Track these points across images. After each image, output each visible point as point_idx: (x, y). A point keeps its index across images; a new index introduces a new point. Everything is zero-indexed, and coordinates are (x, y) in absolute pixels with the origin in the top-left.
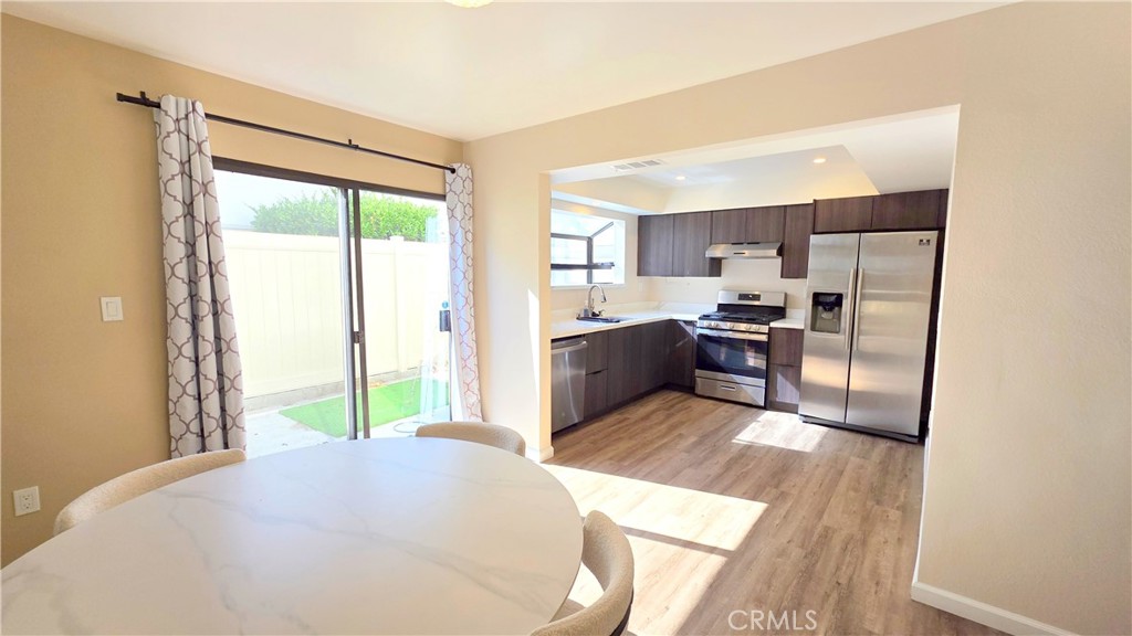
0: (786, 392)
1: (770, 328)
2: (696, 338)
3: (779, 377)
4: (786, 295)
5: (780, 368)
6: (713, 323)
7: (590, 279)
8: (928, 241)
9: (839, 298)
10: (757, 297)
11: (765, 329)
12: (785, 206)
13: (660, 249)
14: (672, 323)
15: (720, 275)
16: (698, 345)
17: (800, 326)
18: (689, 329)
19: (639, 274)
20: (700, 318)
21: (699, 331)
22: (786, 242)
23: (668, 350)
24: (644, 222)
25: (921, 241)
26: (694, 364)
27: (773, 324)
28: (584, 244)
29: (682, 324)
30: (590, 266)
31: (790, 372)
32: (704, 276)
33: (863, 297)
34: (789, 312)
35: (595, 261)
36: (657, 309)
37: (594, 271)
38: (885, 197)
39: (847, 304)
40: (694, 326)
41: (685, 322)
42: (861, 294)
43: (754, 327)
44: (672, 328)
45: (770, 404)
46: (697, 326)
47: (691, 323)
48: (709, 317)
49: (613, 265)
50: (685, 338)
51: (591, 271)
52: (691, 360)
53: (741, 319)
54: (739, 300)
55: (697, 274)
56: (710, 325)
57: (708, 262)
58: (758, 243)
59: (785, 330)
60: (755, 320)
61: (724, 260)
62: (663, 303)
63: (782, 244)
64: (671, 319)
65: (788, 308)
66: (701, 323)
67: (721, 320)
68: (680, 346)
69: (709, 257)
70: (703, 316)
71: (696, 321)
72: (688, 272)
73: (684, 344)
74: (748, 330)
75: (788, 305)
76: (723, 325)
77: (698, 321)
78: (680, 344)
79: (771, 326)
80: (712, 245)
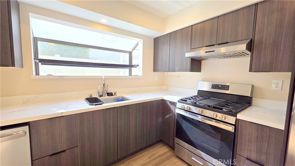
1: (237, 120)
2: (176, 114)
4: (253, 86)
5: (248, 162)
6: (186, 106)
7: (131, 73)
10: (226, 87)
11: (232, 120)
13: (165, 51)
14: (163, 102)
15: (200, 71)
16: (177, 120)
18: (172, 107)
20: (179, 102)
21: (178, 111)
23: (160, 120)
24: (157, 41)
26: (175, 133)
29: (169, 104)
30: (130, 66)
32: (186, 71)
34: (254, 101)
35: (133, 64)
40: (175, 106)
41: (171, 102)
44: (163, 106)
46: (177, 107)
47: (174, 104)
48: (186, 101)
49: (138, 66)
50: (170, 113)
51: (131, 68)
52: (173, 129)
53: (209, 106)
54: (212, 88)
55: (182, 70)
56: (185, 108)
57: (189, 61)
58: (228, 43)
59: (254, 125)
60: (222, 109)
61: (203, 60)
62: (169, 87)
63: (251, 40)
64: (162, 99)
65: (254, 99)
66: (179, 105)
67: (195, 105)
68: (167, 118)
69: (190, 57)
70: (182, 100)
71: (177, 103)
72: (177, 68)
73: (170, 117)
74: (215, 117)
75: (254, 95)
76: (194, 109)
77: (178, 103)
78: (167, 116)
79: (238, 118)
80: (192, 49)
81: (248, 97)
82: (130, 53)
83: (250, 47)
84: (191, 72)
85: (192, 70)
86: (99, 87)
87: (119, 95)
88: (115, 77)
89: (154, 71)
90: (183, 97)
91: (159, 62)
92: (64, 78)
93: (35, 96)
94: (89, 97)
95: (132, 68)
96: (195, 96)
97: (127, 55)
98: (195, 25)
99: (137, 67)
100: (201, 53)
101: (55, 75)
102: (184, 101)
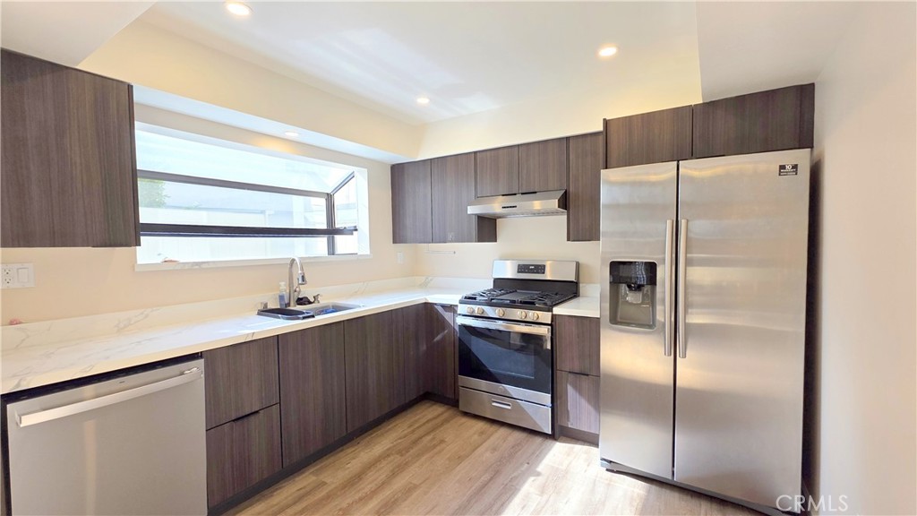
0: (580, 412)
1: (553, 316)
2: (457, 329)
3: (570, 390)
4: (577, 265)
5: (571, 376)
6: (476, 309)
7: (331, 249)
8: (795, 167)
9: (651, 268)
10: (540, 269)
11: (545, 317)
12: (568, 138)
13: (420, 197)
14: (428, 307)
15: (496, 241)
16: (460, 339)
17: (595, 314)
18: (448, 316)
19: (394, 242)
20: (461, 302)
21: (461, 321)
22: (571, 189)
23: (423, 348)
24: (398, 173)
25: (782, 167)
26: (457, 368)
27: (557, 310)
28: (322, 202)
29: (440, 309)
30: (331, 231)
31: (585, 382)
32: (470, 241)
33: (688, 263)
34: (583, 288)
35: (338, 225)
36: (424, 286)
37: (338, 238)
38: (710, 107)
39: (664, 273)
40: (454, 312)
41: (444, 306)
42: (686, 259)
43: (532, 315)
44: (428, 316)
45: (560, 432)
46: (459, 312)
47: (451, 308)
48: (475, 299)
49: (356, 230)
50: (444, 329)
51: (333, 237)
52: (452, 362)
53: (514, 302)
54: (518, 272)
55: (461, 239)
56: (474, 311)
57: (474, 222)
58: (535, 193)
59: (574, 319)
60: (533, 303)
61: (500, 217)
62: (430, 278)
63: (566, 192)
64: (426, 303)
65: (581, 285)
66: (463, 309)
67: (490, 303)
68: (438, 342)
69: (475, 215)
70: (466, 298)
71: (457, 306)
72: (450, 236)
73: (443, 339)
74: (523, 319)
75: (581, 279)
76: (490, 311)
77: (459, 305)
78: (438, 338)
79: (554, 313)
80: (479, 198)
81: (572, 282)
82: (329, 198)
83: (564, 203)
84: (479, 241)
85: (481, 239)
86: (283, 283)
87: (323, 302)
88: (312, 261)
89: (395, 241)
90: (469, 293)
91: (409, 221)
92: (204, 266)
93: (142, 313)
94: (261, 308)
95: (335, 236)
96: (488, 290)
97: (321, 203)
98: (480, 151)
99: (355, 233)
100: (495, 207)
101: (182, 261)
102: (470, 299)
